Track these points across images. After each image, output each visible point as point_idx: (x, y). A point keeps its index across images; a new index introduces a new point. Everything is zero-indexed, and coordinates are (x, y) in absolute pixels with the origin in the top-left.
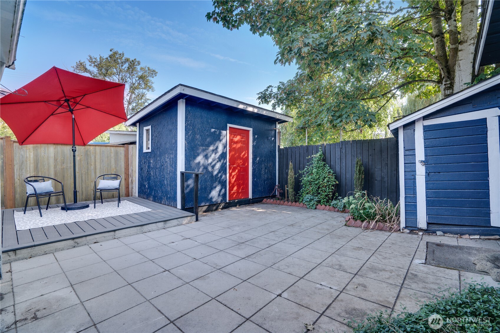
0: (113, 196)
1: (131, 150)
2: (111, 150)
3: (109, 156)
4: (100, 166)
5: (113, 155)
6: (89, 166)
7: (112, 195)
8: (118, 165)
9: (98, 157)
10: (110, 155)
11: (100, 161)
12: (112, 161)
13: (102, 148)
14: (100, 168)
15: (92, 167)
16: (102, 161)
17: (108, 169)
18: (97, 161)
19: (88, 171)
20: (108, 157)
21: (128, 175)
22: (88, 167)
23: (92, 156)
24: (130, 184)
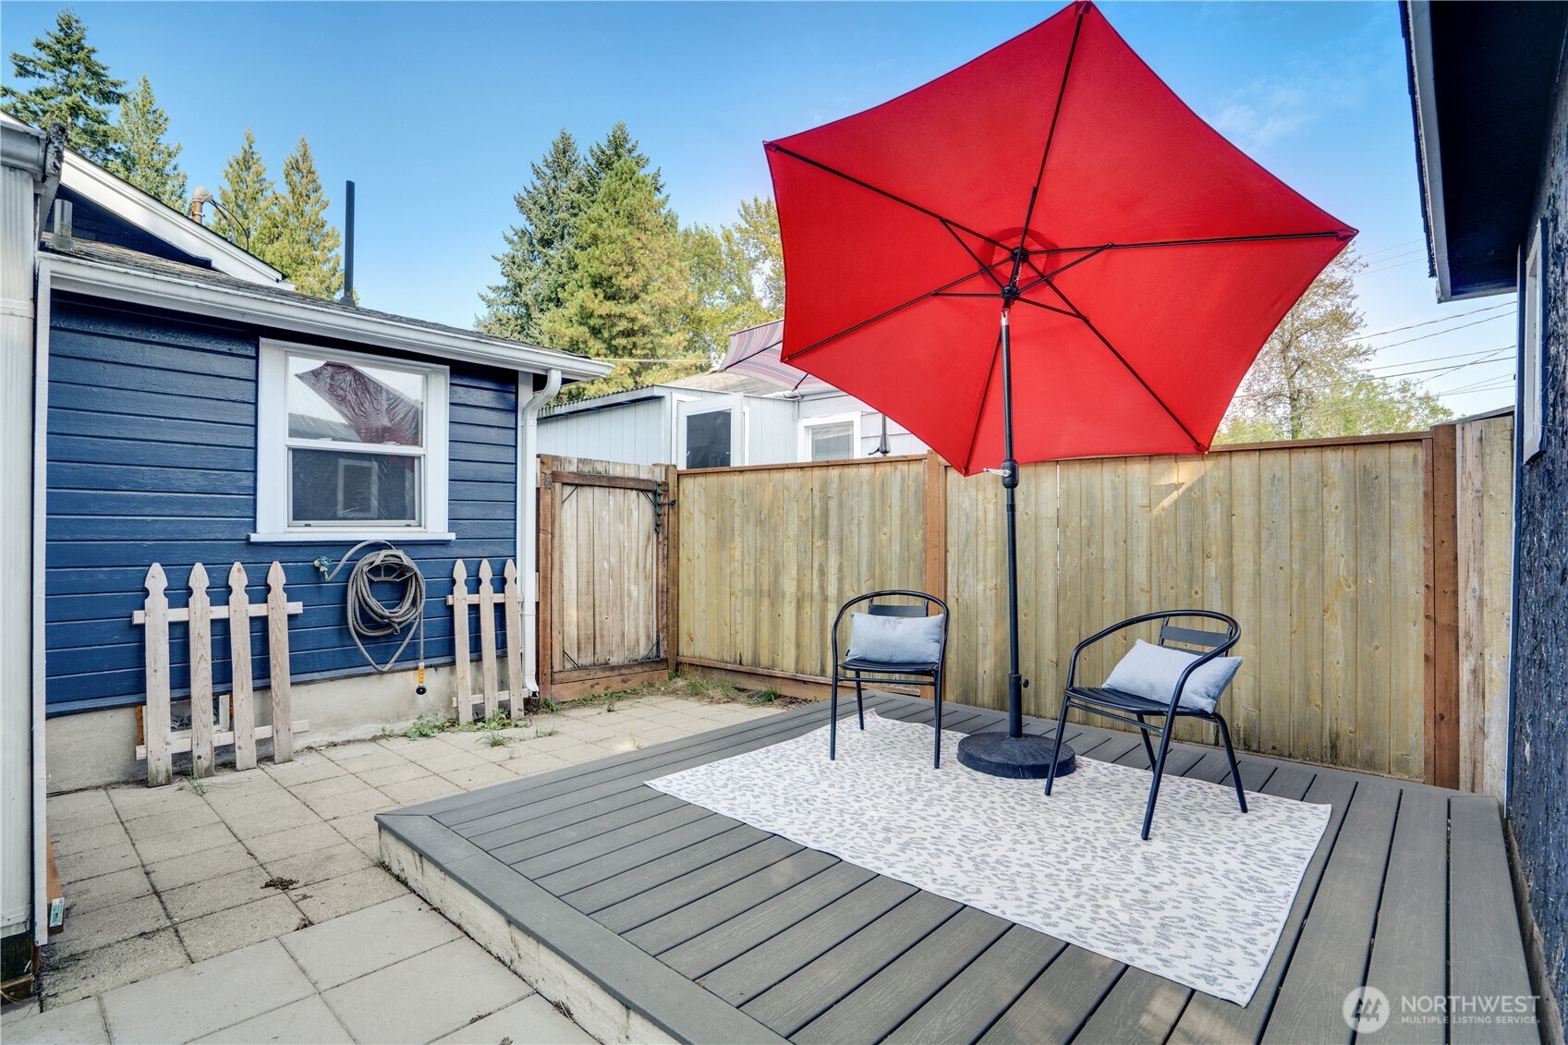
0: (1334, 747)
1: (1470, 456)
2: (1322, 470)
3: (1311, 502)
4: (1258, 563)
5: (1335, 498)
6: (1198, 563)
7: (1326, 742)
8: (1373, 559)
9: (1245, 510)
10: (1320, 502)
11: (1258, 534)
12: (1331, 534)
13: (1268, 459)
14: (1258, 574)
15: (1212, 568)
16: (1265, 534)
17: (1302, 585)
18: (1237, 533)
19: (1191, 587)
20: (1304, 512)
21: (1455, 630)
22: (1192, 568)
23: (1210, 507)
24: (1463, 695)
